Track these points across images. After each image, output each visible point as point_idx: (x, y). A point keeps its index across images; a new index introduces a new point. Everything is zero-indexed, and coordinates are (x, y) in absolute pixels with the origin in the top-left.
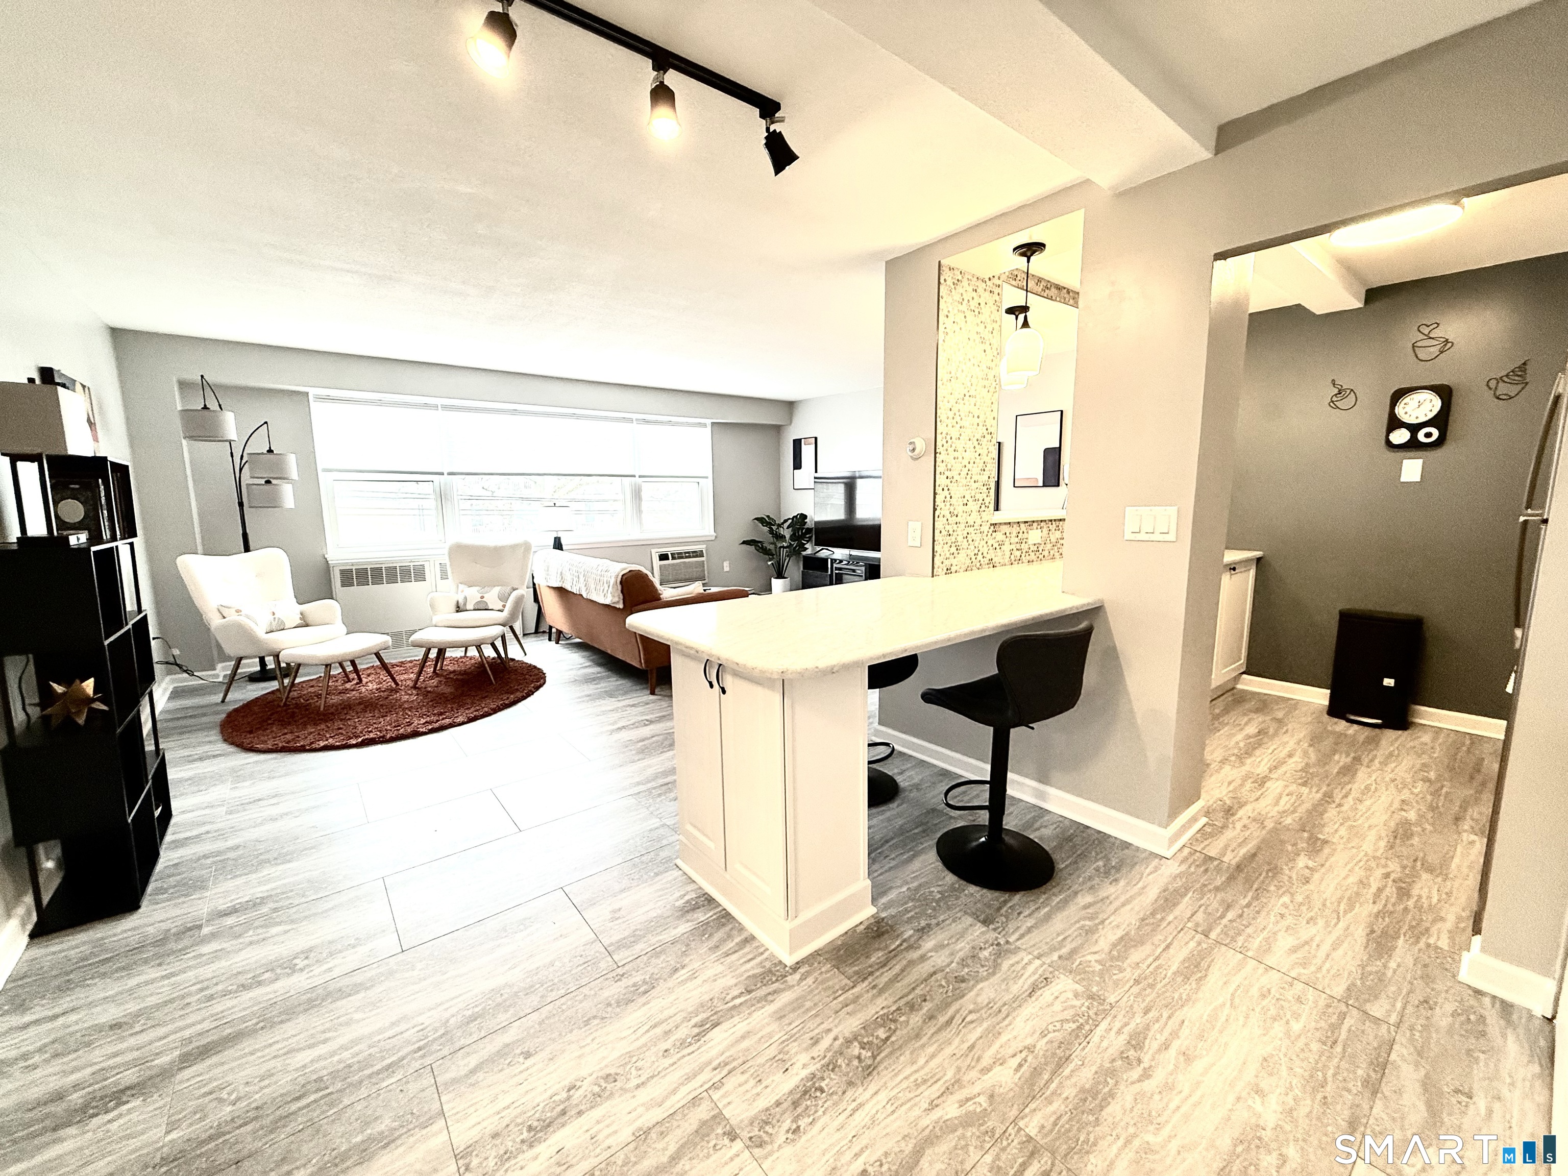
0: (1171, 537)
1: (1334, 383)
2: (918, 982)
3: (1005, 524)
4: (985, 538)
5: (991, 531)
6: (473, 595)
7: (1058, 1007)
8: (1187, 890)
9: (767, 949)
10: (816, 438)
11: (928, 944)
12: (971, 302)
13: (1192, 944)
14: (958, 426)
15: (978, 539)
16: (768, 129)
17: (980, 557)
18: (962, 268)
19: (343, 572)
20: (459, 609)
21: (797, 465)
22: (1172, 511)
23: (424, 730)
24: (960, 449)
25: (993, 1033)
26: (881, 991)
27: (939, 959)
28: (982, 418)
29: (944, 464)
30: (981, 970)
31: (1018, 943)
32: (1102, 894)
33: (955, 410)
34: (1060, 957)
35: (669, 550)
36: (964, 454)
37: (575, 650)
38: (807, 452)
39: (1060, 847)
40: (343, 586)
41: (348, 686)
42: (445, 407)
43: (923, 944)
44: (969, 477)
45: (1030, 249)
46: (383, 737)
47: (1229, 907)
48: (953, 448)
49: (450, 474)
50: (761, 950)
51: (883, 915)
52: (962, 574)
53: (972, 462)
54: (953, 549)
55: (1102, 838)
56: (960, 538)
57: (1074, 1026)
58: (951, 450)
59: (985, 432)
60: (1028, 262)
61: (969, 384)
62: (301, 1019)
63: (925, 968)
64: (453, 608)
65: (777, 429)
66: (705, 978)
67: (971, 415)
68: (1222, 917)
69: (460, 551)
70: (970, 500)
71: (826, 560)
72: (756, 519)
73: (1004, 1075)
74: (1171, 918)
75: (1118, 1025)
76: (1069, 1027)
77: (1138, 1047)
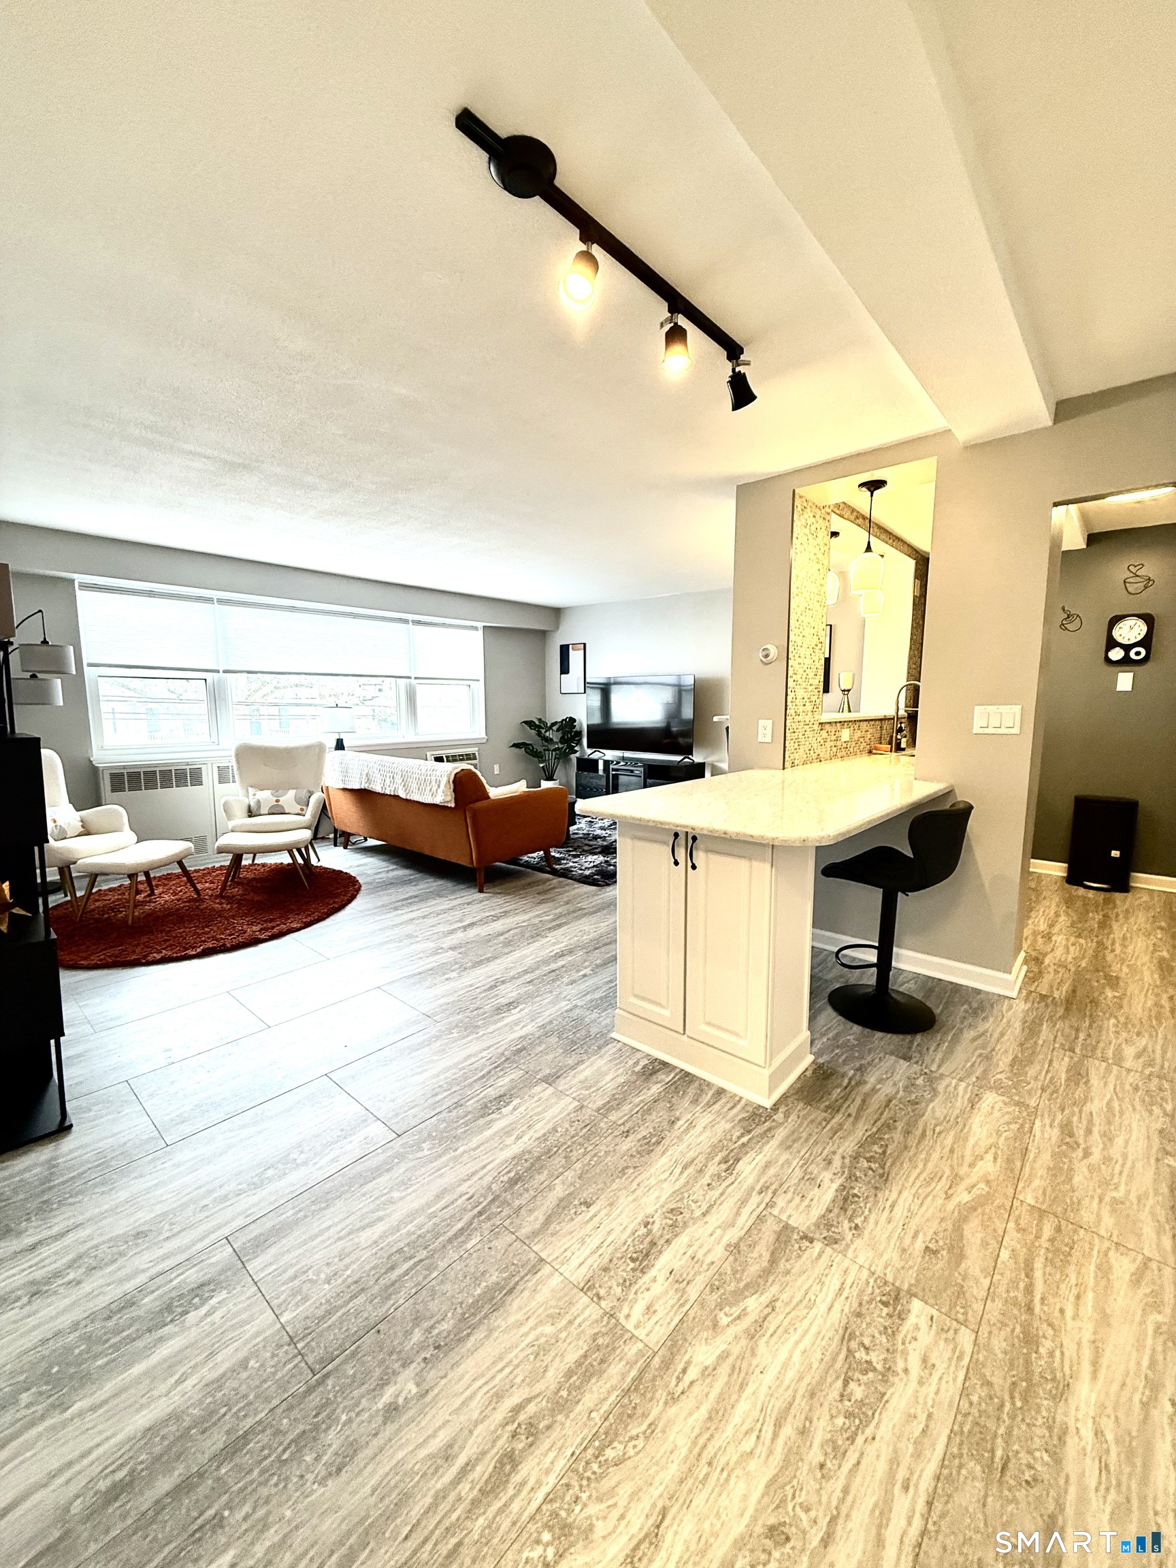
0: (1016, 730)
1: (1063, 609)
2: (882, 1109)
3: (828, 723)
4: (815, 735)
5: (819, 729)
6: (266, 797)
7: (997, 1114)
8: (1041, 1020)
9: (741, 1098)
10: (585, 644)
11: (872, 1080)
12: (812, 527)
13: (1067, 1059)
14: (802, 635)
15: (811, 736)
16: (734, 370)
18: (808, 497)
19: (113, 776)
20: (251, 813)
21: (565, 669)
22: (1017, 709)
23: (263, 936)
24: (802, 656)
25: (962, 1138)
26: (857, 1118)
27: (887, 1089)
28: (816, 629)
29: (793, 668)
30: (925, 1094)
31: (941, 1071)
32: (981, 1029)
34: (977, 1078)
35: (442, 753)
36: (805, 661)
37: (369, 854)
38: (575, 657)
39: (927, 996)
40: (113, 791)
41: (140, 897)
42: (220, 601)
43: (867, 1079)
44: (807, 680)
45: (874, 486)
46: (224, 945)
47: (1077, 1030)
48: (797, 655)
49: (225, 672)
50: (737, 1099)
51: (821, 1061)
52: (801, 767)
53: (810, 668)
54: (796, 745)
55: (956, 988)
56: (800, 735)
57: (1017, 1126)
58: (795, 657)
59: (819, 642)
60: (872, 496)
61: (809, 599)
62: (339, 1204)
63: (880, 1097)
64: (245, 813)
65: (543, 635)
66: (703, 1125)
67: (808, 626)
68: (1077, 1038)
69: (247, 754)
70: (808, 701)
71: (596, 761)
72: (524, 722)
73: (987, 1166)
74: (1041, 1042)
75: (1047, 1121)
76: (1014, 1127)
77: (1071, 1135)
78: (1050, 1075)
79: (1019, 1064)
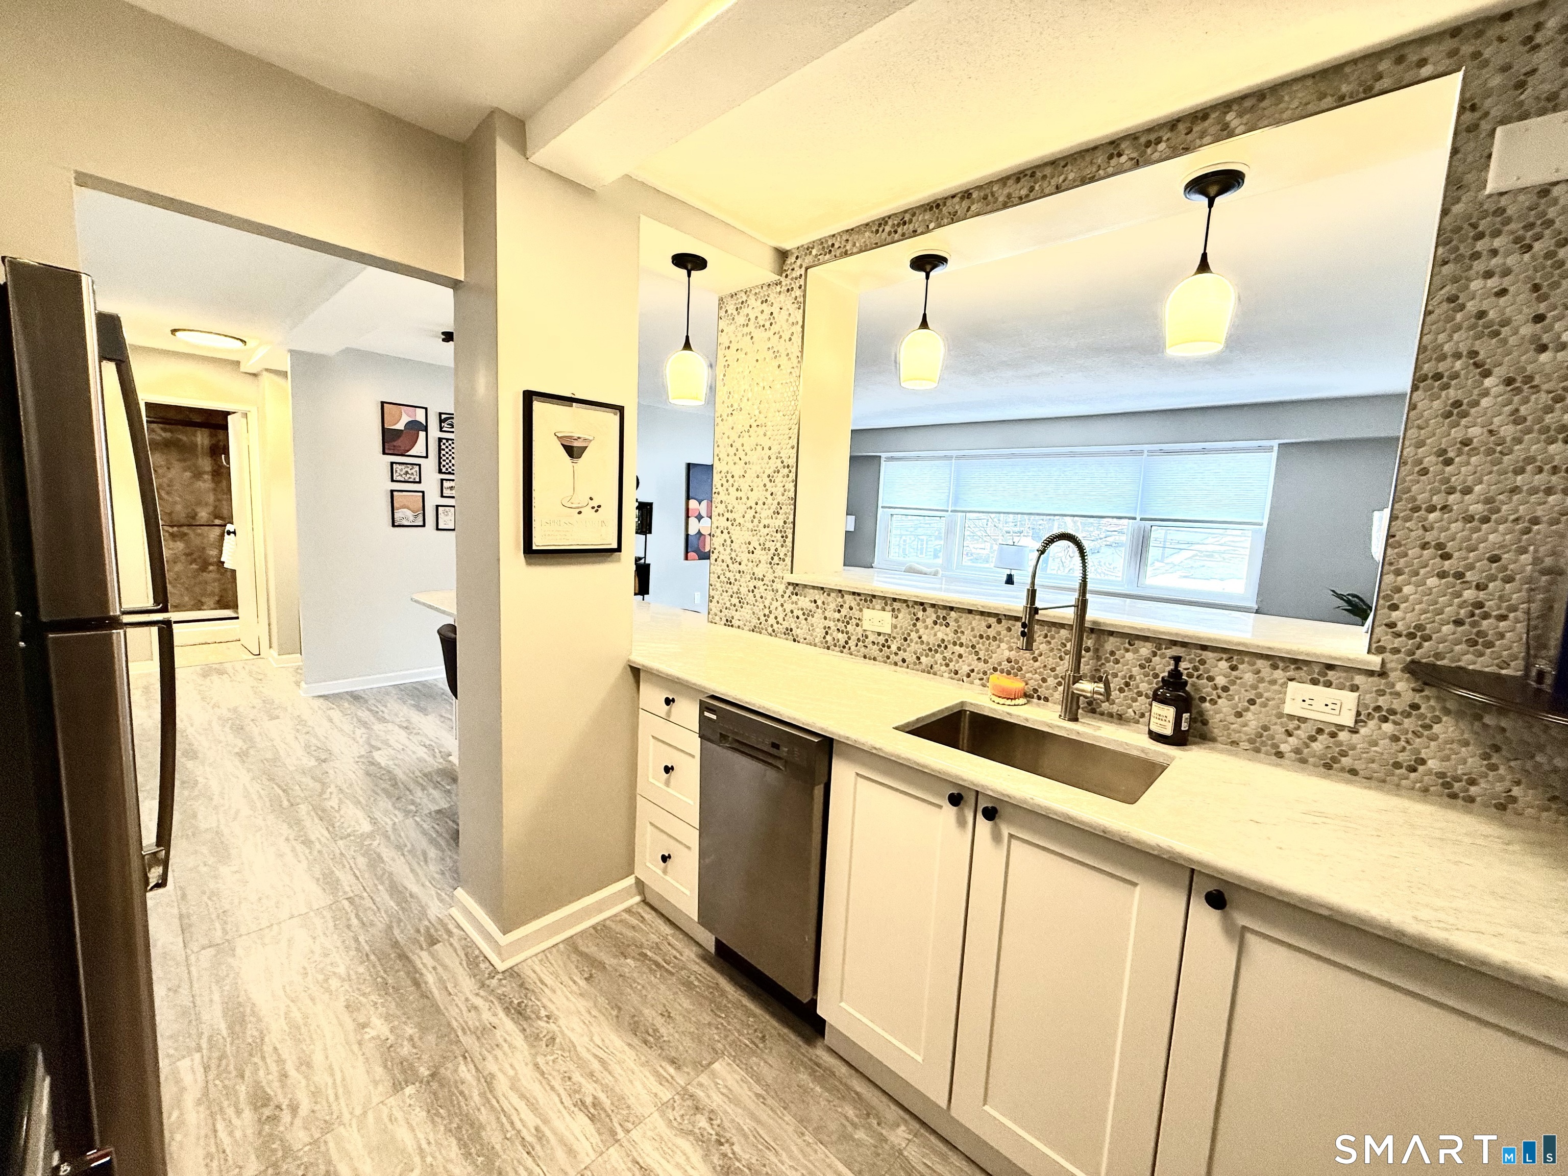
3: (814, 587)
4: (780, 599)
5: (788, 592)
8: (403, 909)
12: (761, 317)
14: (743, 462)
15: (769, 598)
17: (771, 620)
24: (745, 488)
28: (775, 449)
29: (723, 505)
30: (401, 806)
31: (412, 820)
32: (432, 863)
33: (737, 445)
34: (387, 831)
36: (750, 494)
44: (756, 521)
47: (364, 925)
48: (735, 488)
52: (746, 634)
53: (760, 503)
54: (735, 601)
56: (744, 590)
58: (732, 490)
59: (781, 465)
61: (757, 412)
67: (759, 448)
68: (358, 917)
70: (758, 547)
73: (334, 803)
74: (380, 887)
75: (323, 840)
76: (337, 824)
77: (303, 843)
78: (348, 866)
79: (375, 861)
